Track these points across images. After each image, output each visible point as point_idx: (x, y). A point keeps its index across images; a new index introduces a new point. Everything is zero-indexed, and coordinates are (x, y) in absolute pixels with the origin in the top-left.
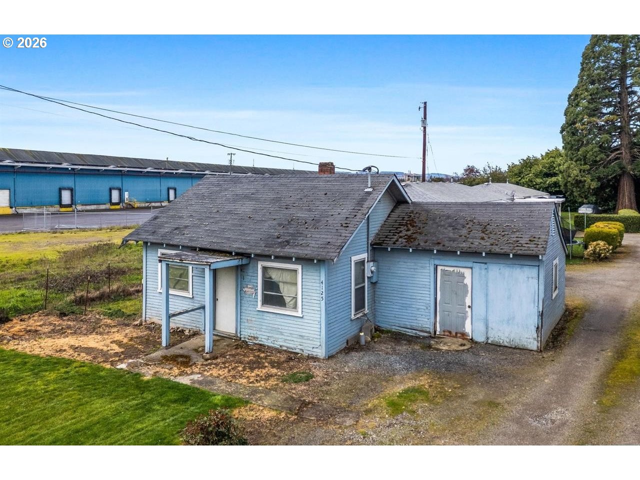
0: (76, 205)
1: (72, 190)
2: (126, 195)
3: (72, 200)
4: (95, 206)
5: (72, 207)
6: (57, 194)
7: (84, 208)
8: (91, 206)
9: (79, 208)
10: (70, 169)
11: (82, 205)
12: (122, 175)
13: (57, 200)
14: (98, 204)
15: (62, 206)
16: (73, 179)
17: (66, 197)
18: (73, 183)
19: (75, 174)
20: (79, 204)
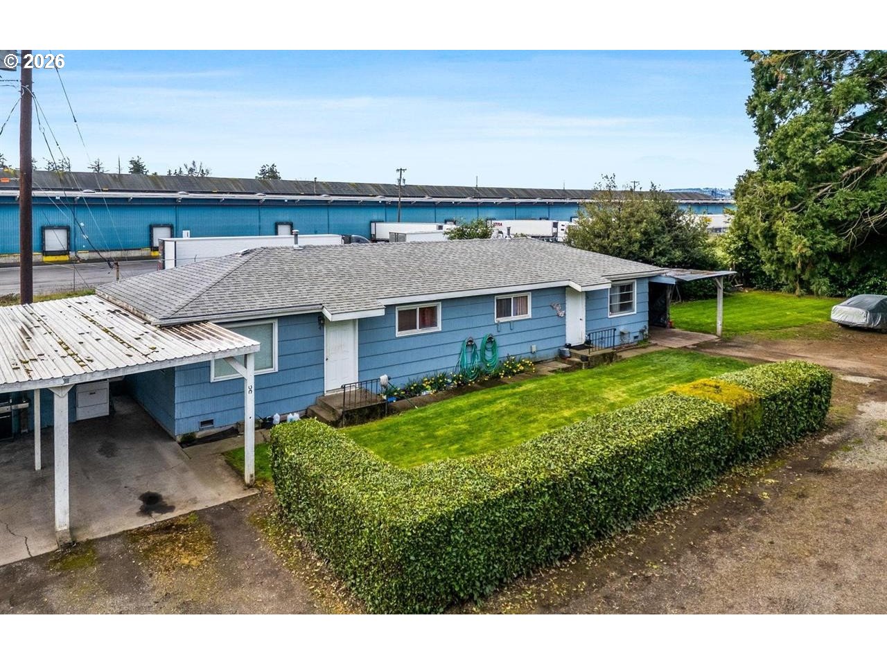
0: (76, 252)
1: (68, 229)
3: (69, 244)
7: (95, 255)
9: (84, 255)
11: (90, 251)
12: (176, 205)
14: (125, 250)
20: (82, 249)
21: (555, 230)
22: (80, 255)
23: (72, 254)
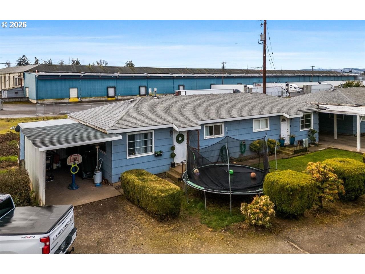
0: (117, 96)
1: (115, 88)
2: (150, 90)
3: (115, 93)
4: (130, 97)
5: (115, 97)
6: (106, 90)
7: (123, 98)
8: (127, 98)
9: (120, 98)
10: (113, 76)
11: (121, 96)
12: (147, 79)
13: (106, 93)
14: (132, 96)
15: (109, 97)
16: (116, 81)
17: (111, 92)
18: (116, 84)
19: (117, 79)
20: (119, 95)
21: (287, 87)
22: (118, 98)
23: (116, 97)
